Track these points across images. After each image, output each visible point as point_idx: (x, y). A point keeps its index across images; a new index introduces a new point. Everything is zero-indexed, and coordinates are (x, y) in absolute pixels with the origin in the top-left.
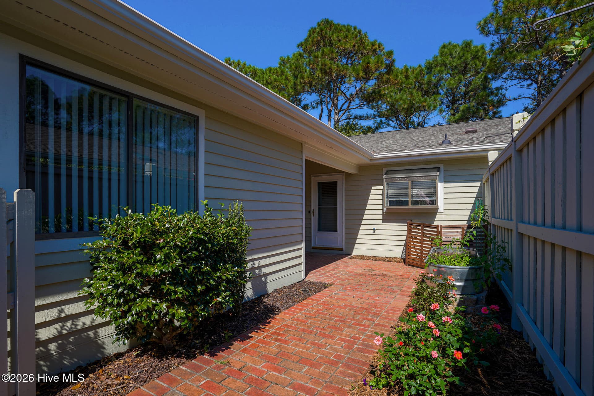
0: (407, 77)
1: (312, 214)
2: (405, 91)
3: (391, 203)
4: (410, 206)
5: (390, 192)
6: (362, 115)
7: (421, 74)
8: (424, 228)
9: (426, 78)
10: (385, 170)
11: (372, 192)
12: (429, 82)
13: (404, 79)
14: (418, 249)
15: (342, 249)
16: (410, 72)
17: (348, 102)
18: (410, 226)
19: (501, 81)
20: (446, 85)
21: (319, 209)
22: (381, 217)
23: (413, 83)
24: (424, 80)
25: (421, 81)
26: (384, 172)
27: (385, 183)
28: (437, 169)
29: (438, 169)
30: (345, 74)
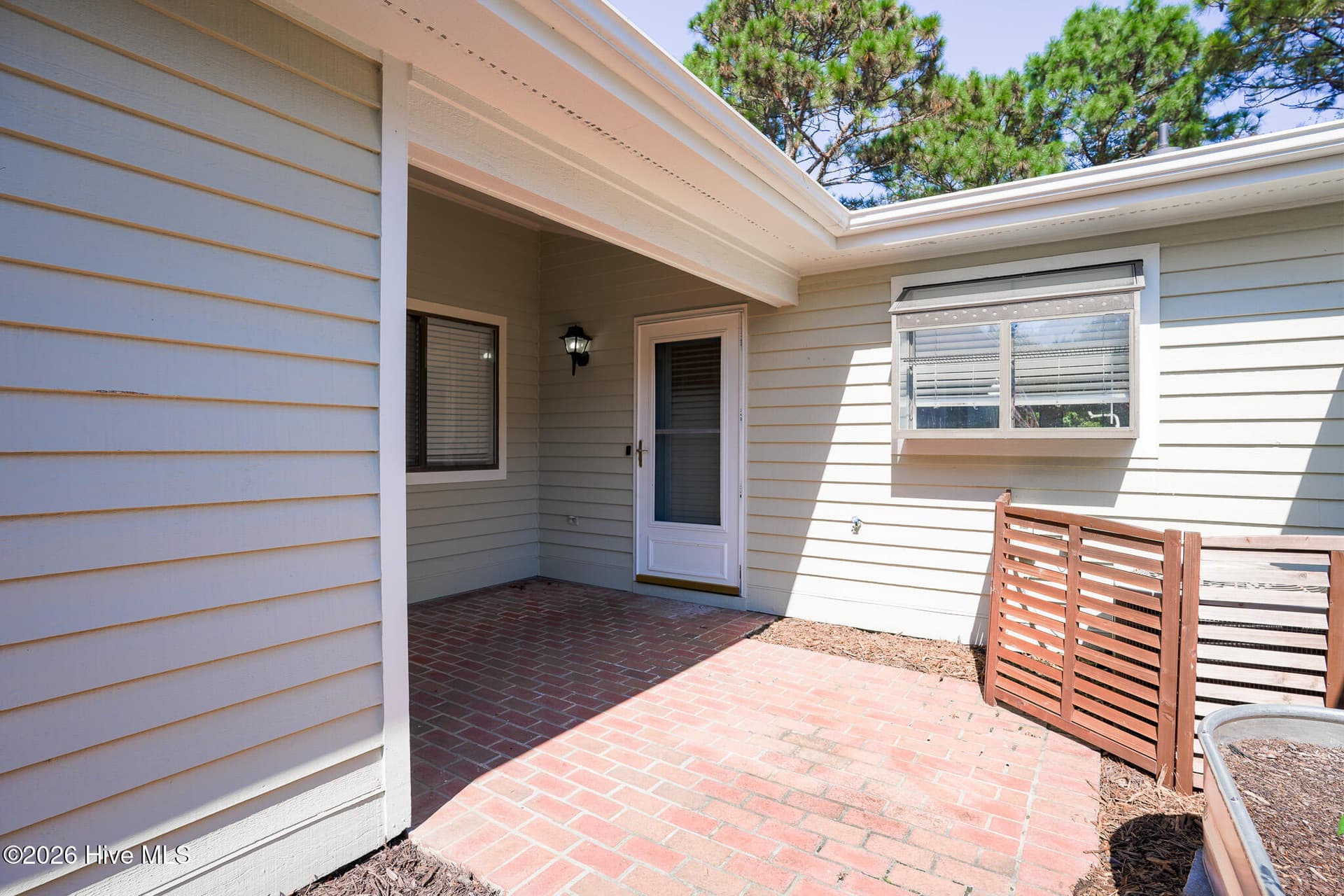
0: (977, 100)
1: (636, 456)
2: (972, 136)
3: (927, 417)
4: (1006, 430)
5: (920, 372)
6: (859, 198)
7: (1015, 90)
8: (1086, 542)
9: (1028, 100)
10: (898, 285)
11: (854, 375)
12: (1037, 110)
13: (970, 107)
14: (1054, 640)
15: (734, 592)
16: (985, 90)
17: (822, 163)
18: (1007, 520)
19: (1243, 94)
20: (1084, 116)
21: (659, 438)
22: (886, 474)
23: (993, 116)
24: (1021, 107)
25: (1015, 110)
26: (897, 290)
27: (896, 333)
28: (1128, 268)
29: (1136, 267)
30: (810, 82)
